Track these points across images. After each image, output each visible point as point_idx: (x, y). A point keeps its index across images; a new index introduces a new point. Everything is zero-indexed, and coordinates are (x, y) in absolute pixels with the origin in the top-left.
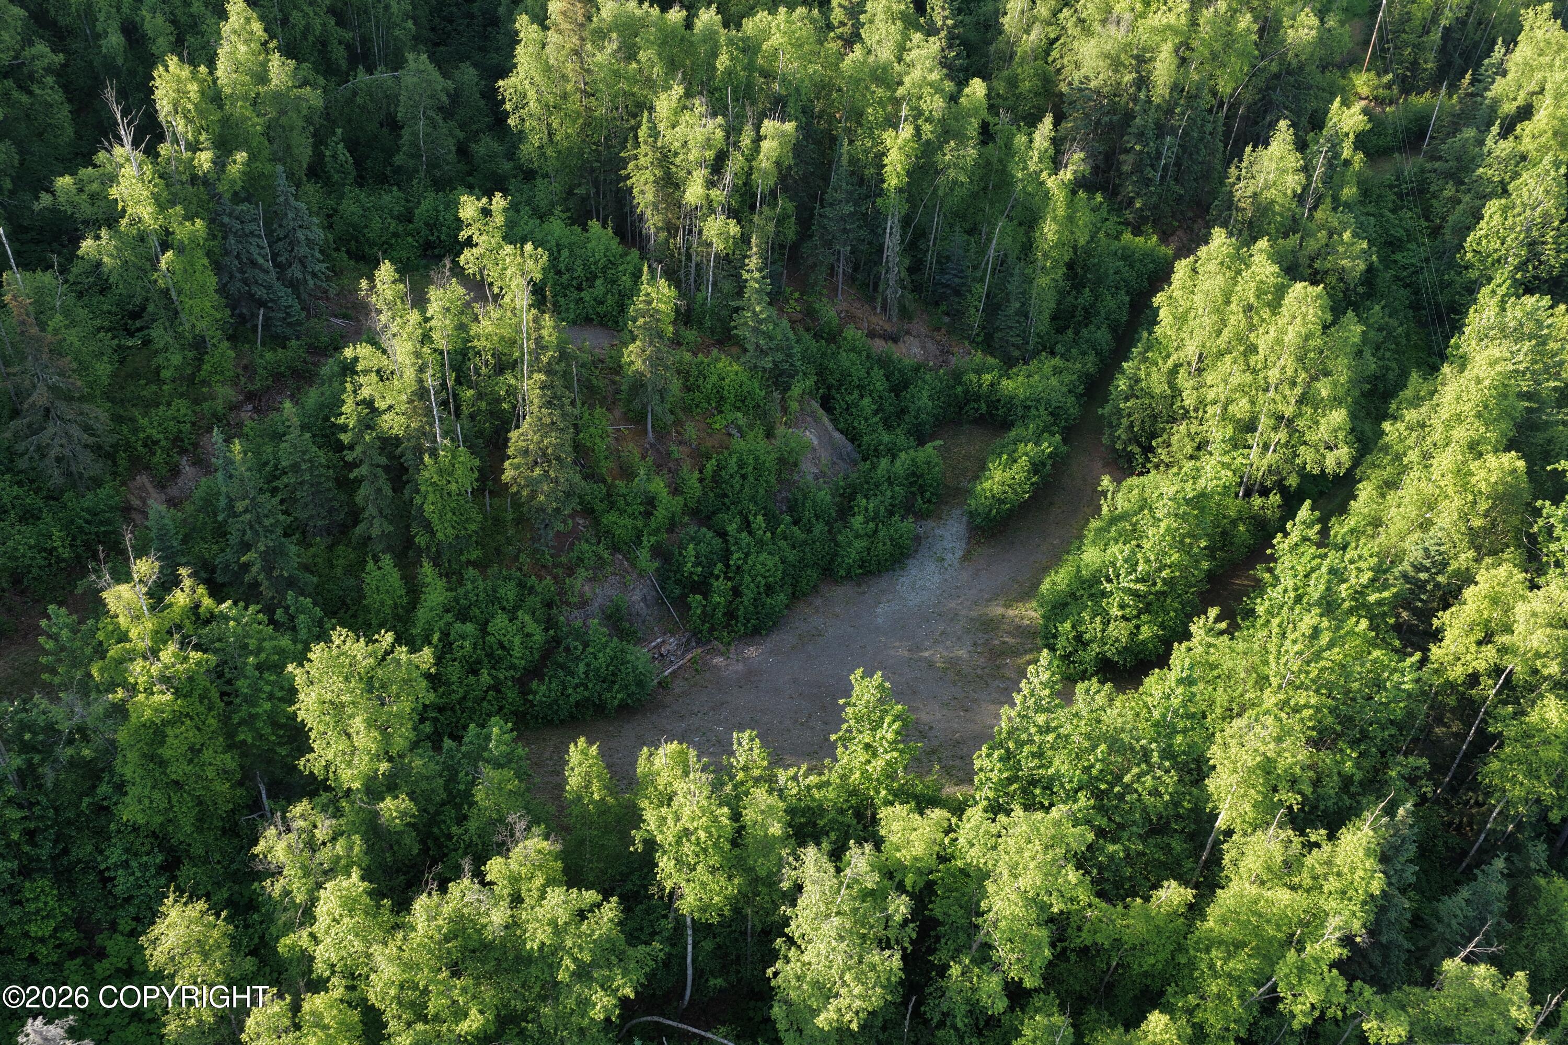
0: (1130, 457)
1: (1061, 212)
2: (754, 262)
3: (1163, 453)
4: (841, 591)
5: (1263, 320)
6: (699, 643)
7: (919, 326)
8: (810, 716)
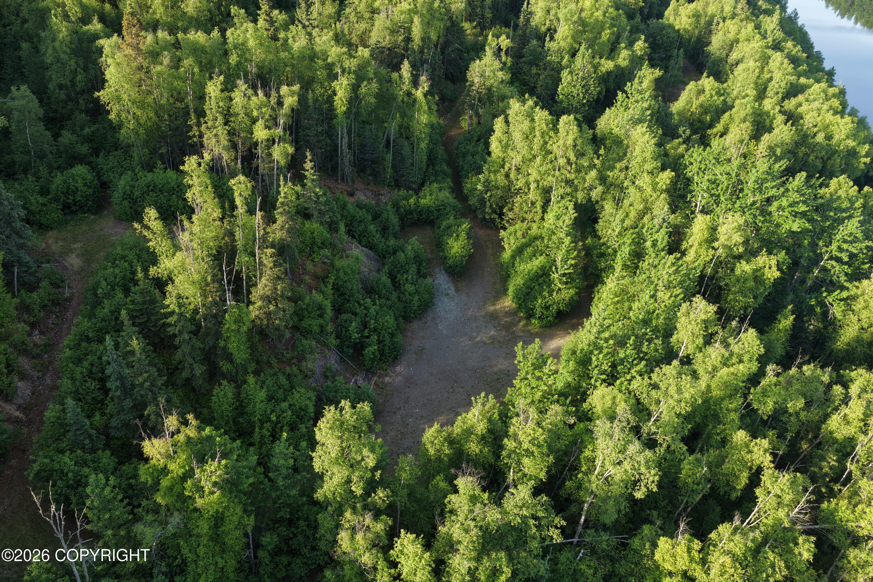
0: (493, 220)
1: (426, 108)
2: (308, 165)
3: (511, 215)
4: (415, 325)
5: (550, 137)
6: (374, 374)
7: (359, 185)
8: (453, 388)
